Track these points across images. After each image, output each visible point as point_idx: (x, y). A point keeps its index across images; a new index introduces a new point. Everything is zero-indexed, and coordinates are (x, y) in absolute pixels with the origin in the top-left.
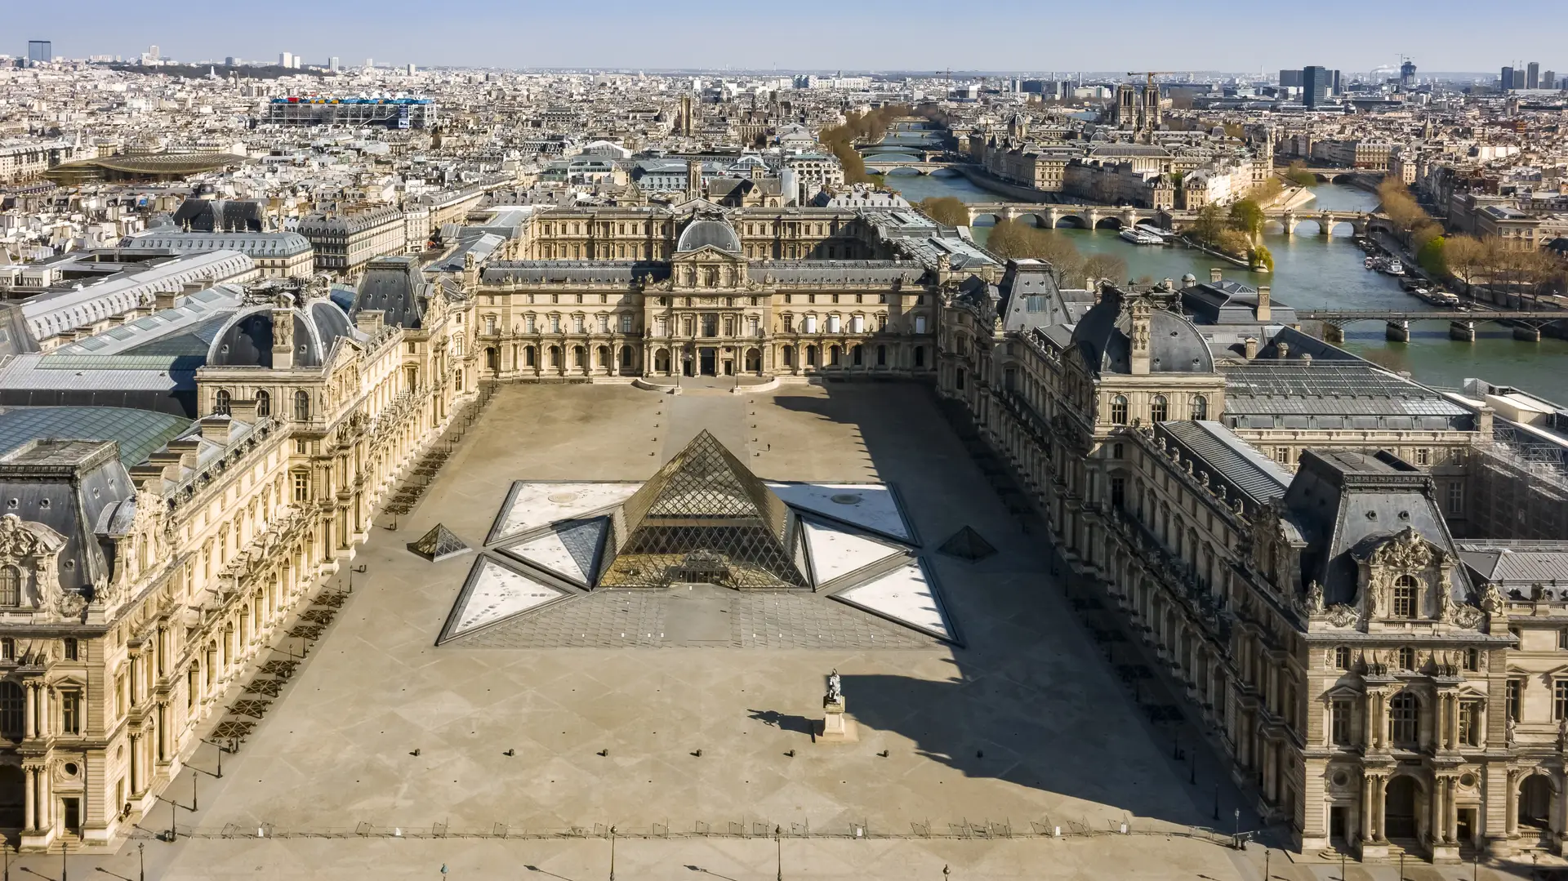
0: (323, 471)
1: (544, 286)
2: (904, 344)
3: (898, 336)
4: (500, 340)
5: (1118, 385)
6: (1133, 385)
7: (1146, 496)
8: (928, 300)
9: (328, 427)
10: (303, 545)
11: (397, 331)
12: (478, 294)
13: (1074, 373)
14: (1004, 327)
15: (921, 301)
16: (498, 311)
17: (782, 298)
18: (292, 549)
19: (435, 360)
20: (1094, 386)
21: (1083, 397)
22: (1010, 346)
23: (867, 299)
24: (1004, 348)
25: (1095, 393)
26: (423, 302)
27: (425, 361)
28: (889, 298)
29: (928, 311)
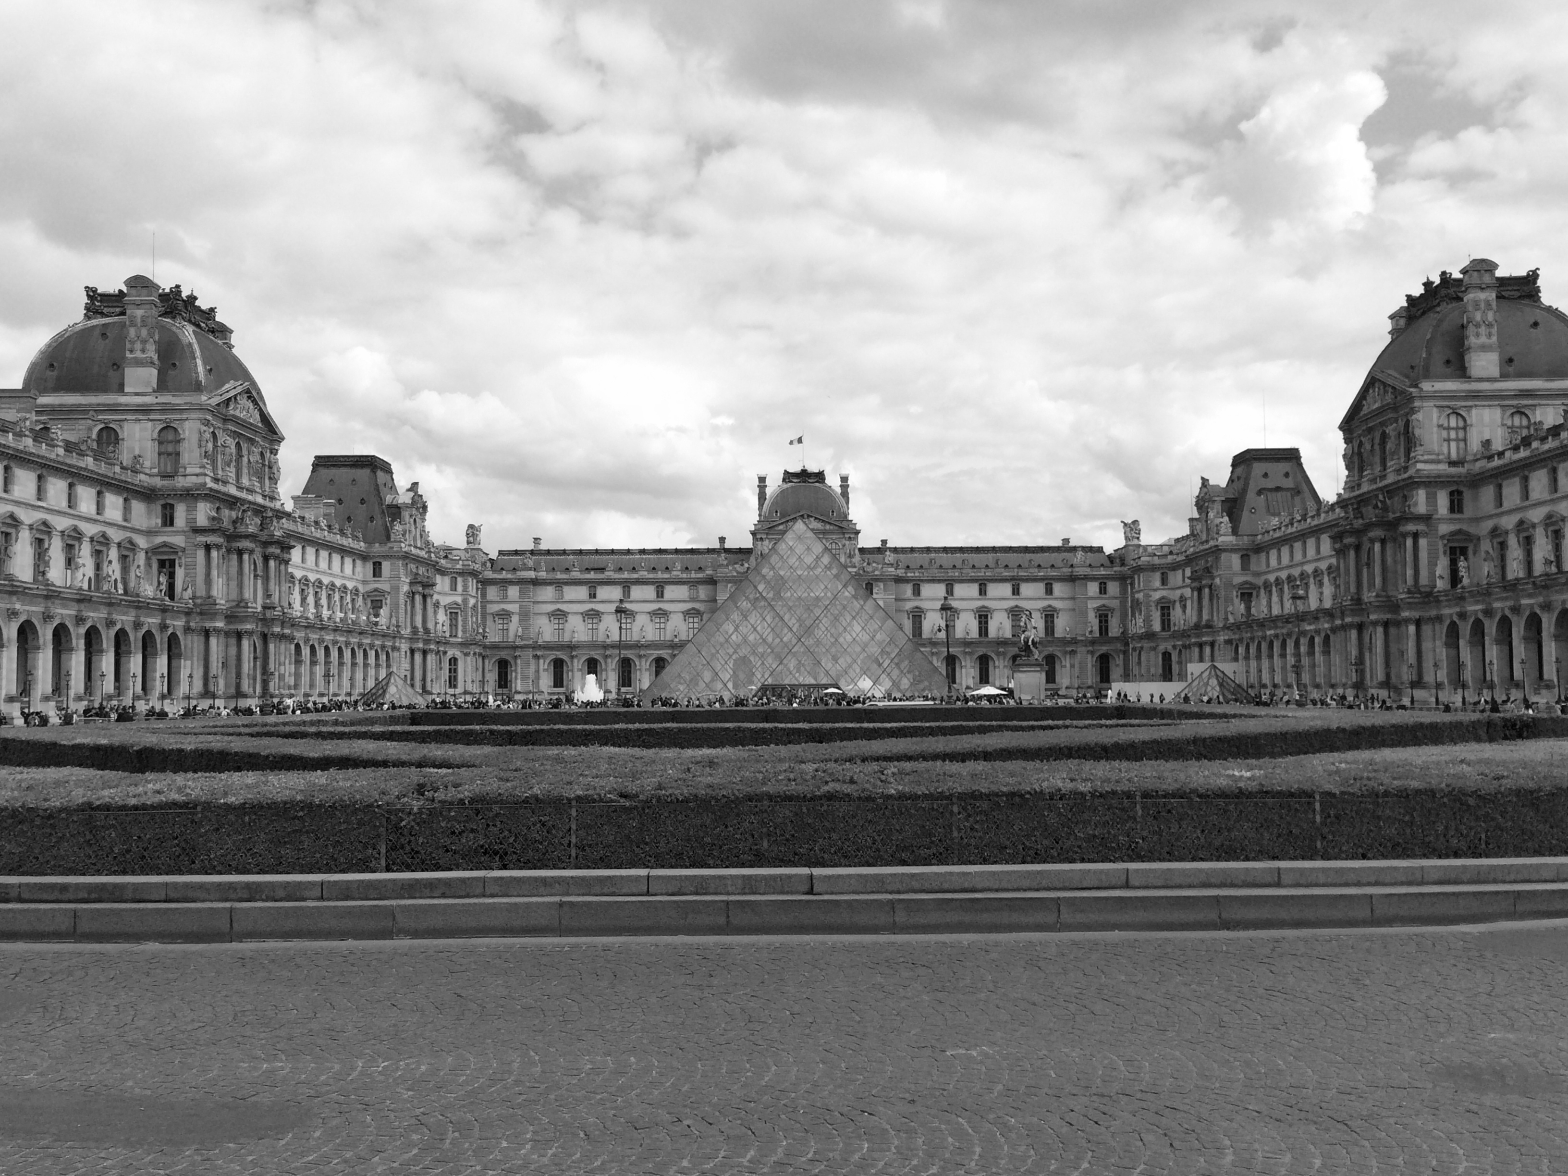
0: (201, 554)
1: (576, 574)
2: (1081, 649)
3: (1074, 641)
4: (515, 648)
5: (1453, 396)
6: (1476, 396)
7: (1512, 541)
8: (1113, 588)
9: (211, 484)
10: (161, 640)
11: (355, 538)
12: (485, 583)
13: (1370, 430)
14: (1235, 532)
15: (1103, 590)
16: (513, 608)
17: (908, 590)
18: (137, 625)
19: (412, 595)
20: (1411, 399)
21: (1389, 446)
22: (1245, 558)
23: (1026, 589)
24: (1235, 560)
25: (1413, 411)
26: (395, 511)
27: (396, 589)
28: (1058, 588)
29: (1115, 604)
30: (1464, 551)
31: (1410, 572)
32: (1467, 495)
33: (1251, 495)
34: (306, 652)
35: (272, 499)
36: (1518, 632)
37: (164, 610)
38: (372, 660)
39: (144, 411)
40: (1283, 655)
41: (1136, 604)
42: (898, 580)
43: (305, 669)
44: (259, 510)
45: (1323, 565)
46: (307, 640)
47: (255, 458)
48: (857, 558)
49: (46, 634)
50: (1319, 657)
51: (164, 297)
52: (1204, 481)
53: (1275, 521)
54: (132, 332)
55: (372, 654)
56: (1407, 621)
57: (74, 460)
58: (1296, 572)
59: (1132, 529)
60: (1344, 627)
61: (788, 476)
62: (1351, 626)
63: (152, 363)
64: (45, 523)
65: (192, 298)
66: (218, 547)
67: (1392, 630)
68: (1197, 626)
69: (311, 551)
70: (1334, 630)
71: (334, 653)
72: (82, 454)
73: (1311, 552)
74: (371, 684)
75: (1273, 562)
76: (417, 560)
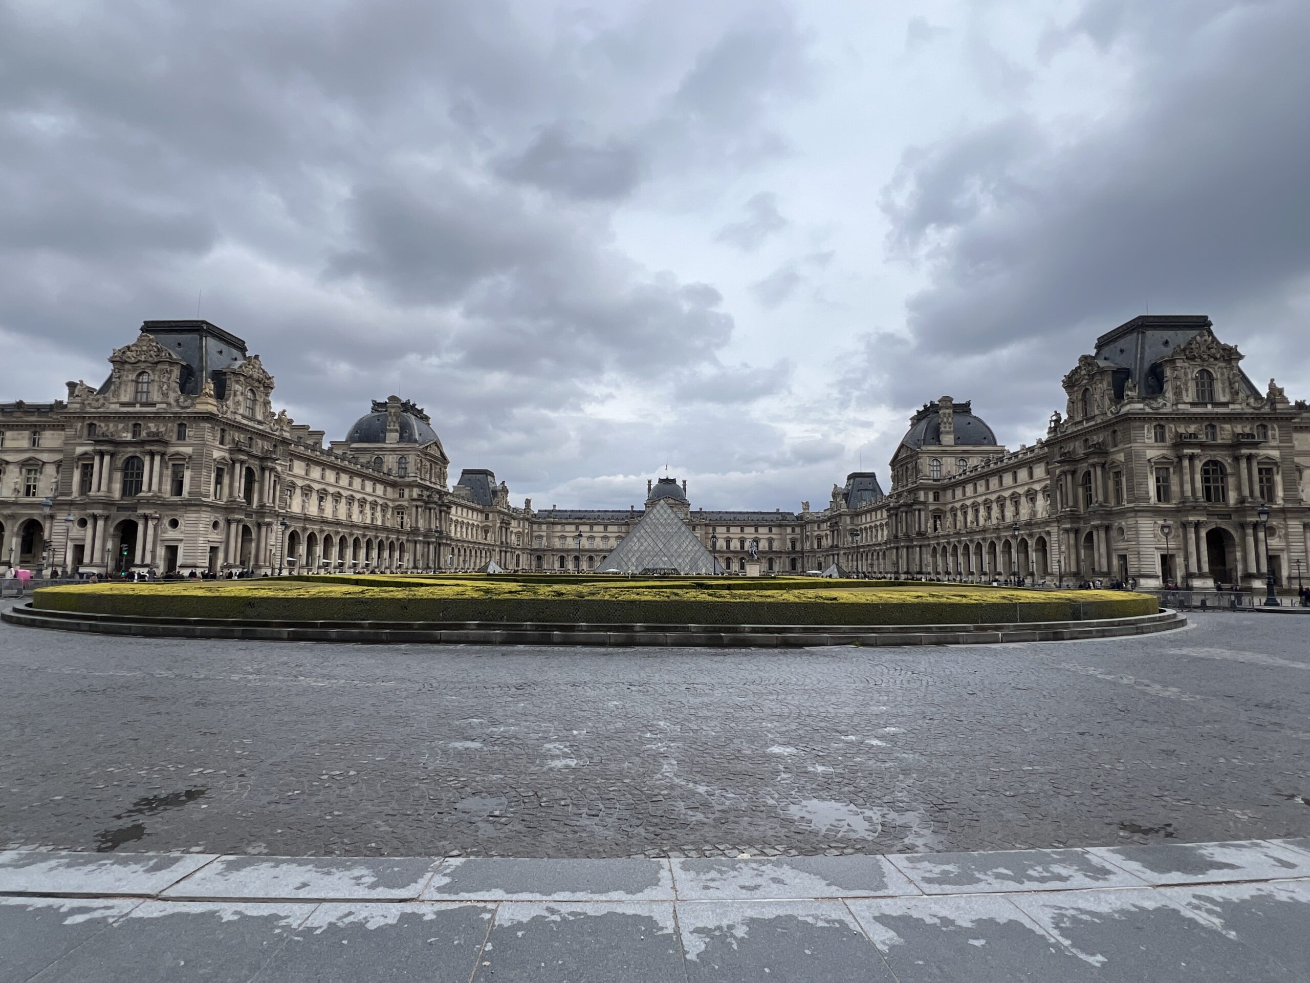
0: (414, 509)
1: (570, 520)
2: (783, 556)
3: (781, 552)
4: (544, 550)
5: (934, 452)
6: (944, 452)
7: (959, 513)
8: (798, 530)
9: (419, 481)
10: (397, 545)
11: (479, 504)
12: (533, 523)
13: (902, 466)
14: (848, 507)
15: (793, 531)
16: (544, 534)
17: (711, 530)
18: (388, 538)
19: (501, 528)
20: (918, 453)
21: (909, 473)
22: (852, 518)
23: (761, 530)
24: (848, 519)
25: (919, 458)
26: (495, 493)
27: (495, 525)
28: (774, 529)
29: (799, 536)
30: (939, 517)
31: (917, 526)
32: (941, 493)
33: (855, 491)
34: (456, 551)
35: (444, 487)
36: (960, 551)
37: (398, 532)
38: (483, 555)
39: (393, 450)
40: (867, 560)
41: (807, 536)
42: (706, 525)
43: (455, 558)
44: (439, 492)
45: (884, 522)
46: (457, 546)
47: (437, 470)
48: (689, 516)
49: (350, 541)
50: (881, 561)
51: (403, 404)
52: (836, 486)
53: (864, 503)
54: (390, 418)
55: (484, 552)
56: (916, 546)
57: (364, 471)
58: (873, 524)
59: (806, 505)
60: (891, 548)
61: (661, 481)
62: (893, 548)
63: (397, 431)
64: (352, 496)
65: (414, 405)
66: (421, 507)
67: (910, 550)
68: (832, 547)
69: (459, 509)
70: (887, 549)
71: (468, 552)
72: (368, 468)
73: (879, 517)
74: (483, 564)
75: (864, 520)
76: (504, 513)
